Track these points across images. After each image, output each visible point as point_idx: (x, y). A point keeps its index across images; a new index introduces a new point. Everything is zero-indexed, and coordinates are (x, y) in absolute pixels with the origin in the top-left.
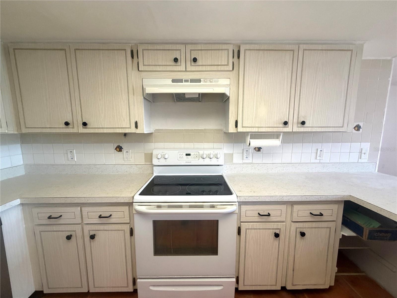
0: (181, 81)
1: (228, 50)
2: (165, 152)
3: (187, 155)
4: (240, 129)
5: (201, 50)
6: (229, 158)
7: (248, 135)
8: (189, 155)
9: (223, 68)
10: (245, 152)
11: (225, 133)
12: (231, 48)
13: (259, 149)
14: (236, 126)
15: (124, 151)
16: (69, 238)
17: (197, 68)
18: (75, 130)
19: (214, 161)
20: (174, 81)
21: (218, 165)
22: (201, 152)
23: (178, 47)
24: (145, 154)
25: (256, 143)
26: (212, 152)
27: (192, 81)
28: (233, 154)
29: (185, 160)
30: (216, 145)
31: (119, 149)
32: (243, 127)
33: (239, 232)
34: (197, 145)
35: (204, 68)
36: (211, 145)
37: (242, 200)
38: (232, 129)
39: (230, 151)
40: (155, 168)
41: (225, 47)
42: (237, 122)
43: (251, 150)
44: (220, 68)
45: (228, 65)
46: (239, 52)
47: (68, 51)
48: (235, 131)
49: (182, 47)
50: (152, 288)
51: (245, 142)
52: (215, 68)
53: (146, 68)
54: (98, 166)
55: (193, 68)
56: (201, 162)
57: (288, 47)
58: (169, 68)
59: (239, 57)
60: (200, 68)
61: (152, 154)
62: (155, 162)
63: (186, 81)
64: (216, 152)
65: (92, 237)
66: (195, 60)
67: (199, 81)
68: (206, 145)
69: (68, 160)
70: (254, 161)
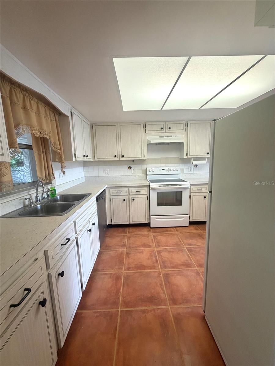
0: (163, 137)
1: (183, 123)
2: (153, 168)
3: (163, 169)
4: (189, 156)
5: (172, 124)
6: (182, 170)
7: (192, 159)
8: (164, 169)
9: (181, 131)
10: (190, 168)
11: (180, 159)
12: (184, 122)
13: (196, 166)
14: (187, 155)
15: (132, 169)
16: (124, 200)
17: (171, 131)
18: (118, 159)
19: (176, 172)
20: (160, 137)
21: (178, 174)
22: (170, 168)
23: (163, 123)
24: (142, 170)
25: (195, 163)
26: (175, 168)
27: (168, 136)
28: (184, 169)
29: (162, 172)
30: (176, 165)
31: (130, 168)
32: (190, 155)
33: (190, 197)
34: (167, 165)
35: (173, 131)
36: (173, 165)
37: (191, 183)
38: (185, 157)
39: (183, 168)
40: (148, 176)
41: (182, 122)
42: (187, 154)
43: (193, 167)
44: (180, 131)
45: (183, 130)
46: (188, 124)
47: (117, 125)
48: (187, 158)
49: (164, 123)
50: (156, 220)
51: (190, 163)
52: (178, 131)
53: (149, 132)
54: (119, 176)
55: (169, 131)
56: (170, 173)
57: (208, 122)
58: (159, 132)
59: (188, 126)
60: (172, 131)
61: (146, 170)
62: (148, 173)
63: (165, 137)
64: (177, 168)
65: (134, 200)
66: (170, 128)
67: (171, 136)
68: (171, 165)
69: (105, 174)
70: (195, 172)
